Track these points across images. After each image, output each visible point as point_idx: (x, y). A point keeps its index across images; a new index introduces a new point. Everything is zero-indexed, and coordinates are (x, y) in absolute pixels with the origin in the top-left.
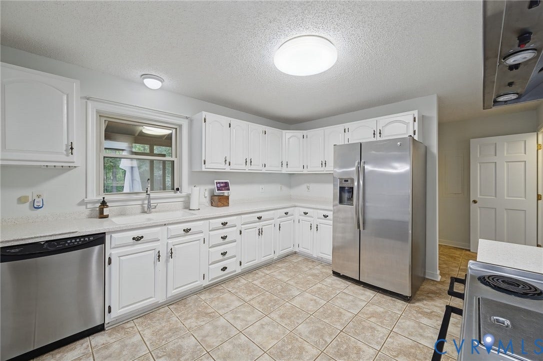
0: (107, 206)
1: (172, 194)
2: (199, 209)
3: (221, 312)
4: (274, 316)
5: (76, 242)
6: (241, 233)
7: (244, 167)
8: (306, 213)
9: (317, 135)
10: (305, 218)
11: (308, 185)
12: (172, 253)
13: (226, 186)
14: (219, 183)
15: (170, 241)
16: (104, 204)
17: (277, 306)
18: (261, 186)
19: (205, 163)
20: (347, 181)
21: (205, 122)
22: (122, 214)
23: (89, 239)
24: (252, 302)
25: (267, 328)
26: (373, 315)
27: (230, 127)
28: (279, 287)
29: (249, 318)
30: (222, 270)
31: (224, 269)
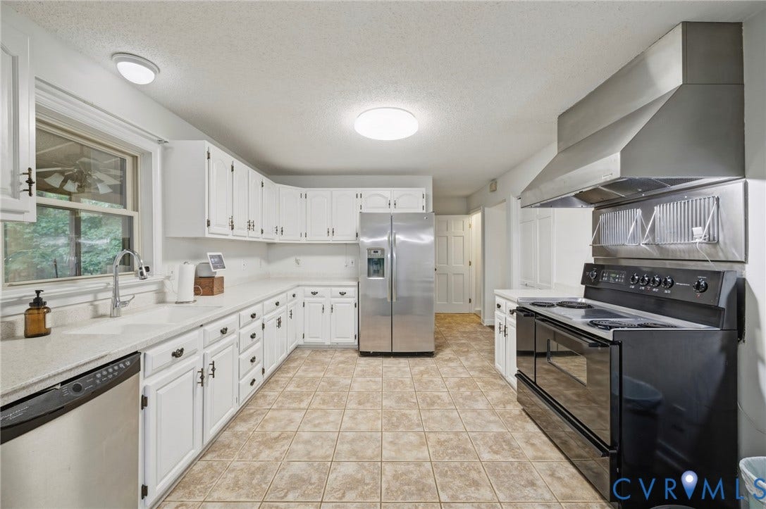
1: (134, 278)
3: (292, 428)
4: (352, 405)
5: (109, 373)
6: (263, 327)
7: (245, 232)
8: (314, 293)
9: (319, 196)
10: (315, 299)
11: (298, 258)
12: (213, 370)
14: (212, 256)
16: (39, 304)
17: (344, 399)
19: (208, 225)
20: (377, 252)
21: (209, 158)
23: (125, 365)
24: (314, 406)
25: (360, 417)
26: (422, 373)
27: (232, 170)
28: (322, 383)
29: (331, 418)
30: (250, 384)
31: (253, 382)
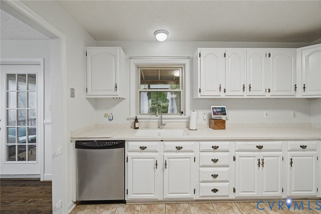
0: (138, 122)
1: (179, 116)
2: (197, 130)
5: (109, 144)
6: (234, 160)
7: (241, 93)
12: (166, 164)
13: (223, 112)
14: (215, 108)
15: (166, 154)
16: (136, 120)
18: (265, 112)
19: (200, 92)
21: (200, 56)
22: (147, 127)
23: (115, 143)
27: (225, 56)
30: (212, 190)
31: (215, 191)
